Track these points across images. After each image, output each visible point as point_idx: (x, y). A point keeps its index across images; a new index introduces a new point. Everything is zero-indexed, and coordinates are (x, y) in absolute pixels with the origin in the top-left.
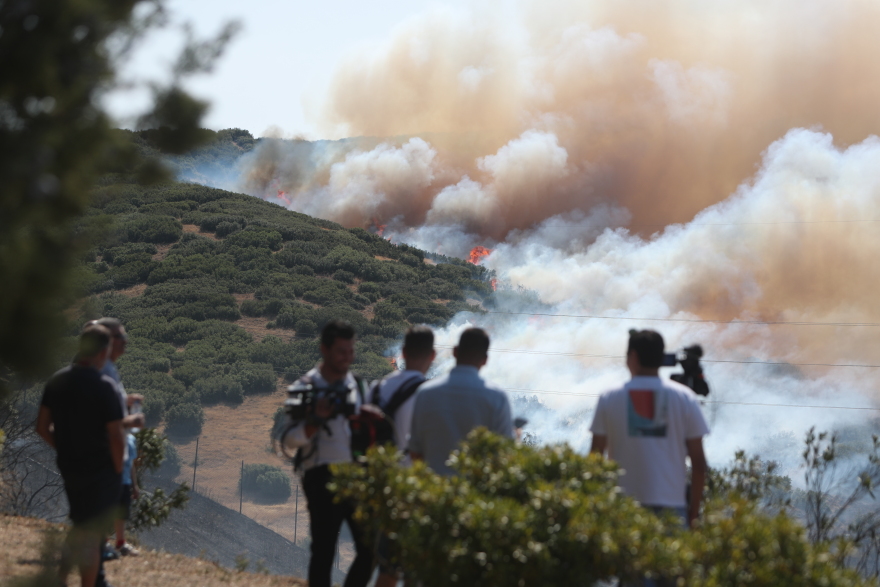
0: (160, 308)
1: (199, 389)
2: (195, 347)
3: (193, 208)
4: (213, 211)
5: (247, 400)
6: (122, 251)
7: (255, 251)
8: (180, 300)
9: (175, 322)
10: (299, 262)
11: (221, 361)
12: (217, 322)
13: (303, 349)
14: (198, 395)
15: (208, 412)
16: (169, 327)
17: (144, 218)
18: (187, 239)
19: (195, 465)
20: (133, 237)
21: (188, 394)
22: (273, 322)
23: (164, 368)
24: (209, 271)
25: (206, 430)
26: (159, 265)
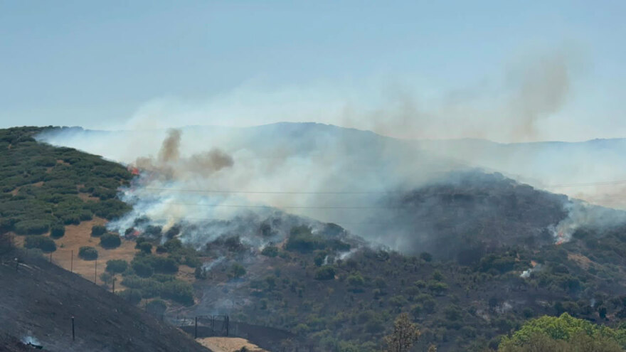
0: (48, 190)
1: (63, 219)
2: (61, 204)
3: (61, 154)
4: (69, 155)
5: (82, 223)
6: (34, 170)
7: (84, 169)
8: (57, 187)
9: (54, 195)
10: (101, 173)
11: (71, 209)
12: (70, 195)
13: (103, 204)
14: (63, 221)
15: (67, 227)
16: (51, 197)
17: (42, 158)
18: (59, 165)
19: (62, 247)
20: (38, 165)
21: (59, 221)
22: (91, 194)
23: (50, 212)
24: (67, 176)
25: (66, 234)
26: (48, 175)
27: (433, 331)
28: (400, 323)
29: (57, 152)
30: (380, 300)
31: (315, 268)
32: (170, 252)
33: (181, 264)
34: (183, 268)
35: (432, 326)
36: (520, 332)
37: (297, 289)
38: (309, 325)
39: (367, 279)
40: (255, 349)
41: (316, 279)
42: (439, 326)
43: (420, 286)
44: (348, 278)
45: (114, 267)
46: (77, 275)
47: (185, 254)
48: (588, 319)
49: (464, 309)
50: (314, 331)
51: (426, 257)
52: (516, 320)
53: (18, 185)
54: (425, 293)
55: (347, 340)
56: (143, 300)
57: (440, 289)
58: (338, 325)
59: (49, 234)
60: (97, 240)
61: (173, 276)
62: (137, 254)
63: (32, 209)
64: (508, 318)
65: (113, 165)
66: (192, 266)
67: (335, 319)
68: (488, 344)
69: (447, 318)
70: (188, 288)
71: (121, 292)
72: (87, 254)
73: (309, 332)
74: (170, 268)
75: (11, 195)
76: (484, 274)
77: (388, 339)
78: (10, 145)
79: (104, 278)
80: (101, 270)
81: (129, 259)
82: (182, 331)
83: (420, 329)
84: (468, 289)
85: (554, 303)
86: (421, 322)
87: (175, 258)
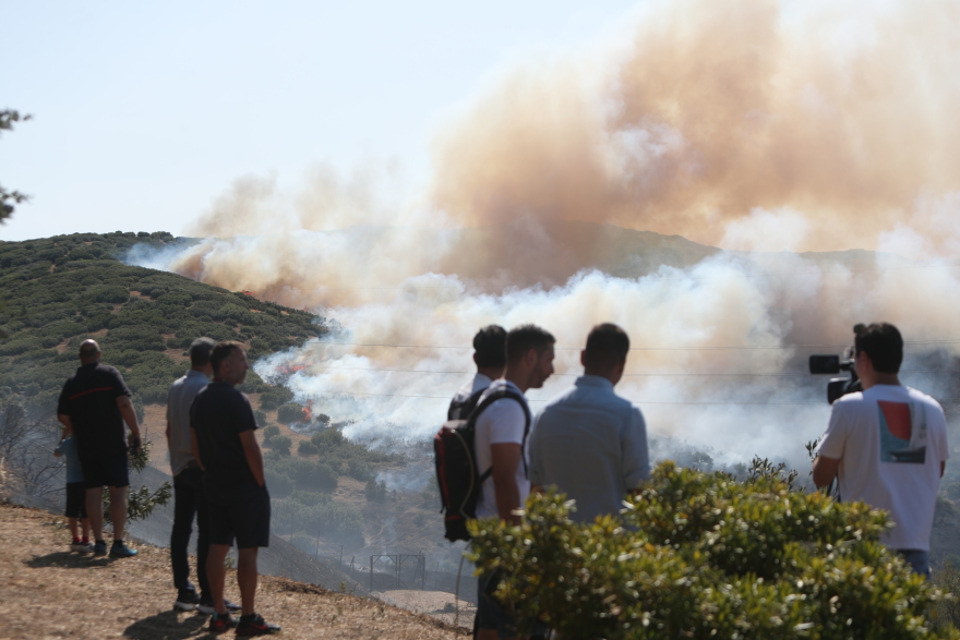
0: (116, 344)
1: (141, 394)
2: (138, 368)
3: (136, 281)
4: (149, 282)
6: (92, 309)
7: (176, 307)
8: (129, 338)
9: (126, 353)
10: (203, 314)
11: (155, 376)
12: (152, 352)
14: (140, 398)
15: (147, 409)
16: (122, 355)
17: (106, 288)
18: (133, 300)
20: (99, 300)
24: (146, 320)
26: (116, 317)
29: (131, 278)
32: (322, 454)
33: (341, 474)
47: (348, 457)
53: (67, 335)
61: (327, 496)
66: (359, 476)
70: (354, 518)
75: (56, 353)
78: (53, 266)
87: (331, 463)
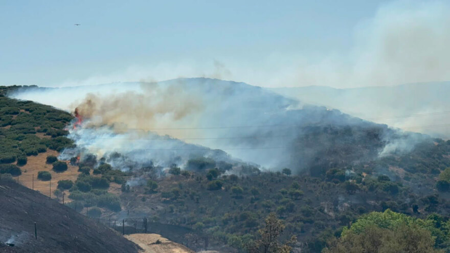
0: (15, 131)
1: (26, 152)
2: (24, 141)
3: (23, 105)
4: (28, 106)
5: (39, 154)
6: (4, 117)
7: (40, 116)
8: (20, 129)
9: (19, 135)
10: (52, 118)
11: (31, 144)
12: (30, 134)
13: (54, 140)
14: (26, 154)
15: (28, 158)
16: (17, 136)
17: (10, 108)
18: (21, 113)
19: (25, 172)
20: (7, 113)
21: (23, 153)
22: (45, 134)
23: (16, 147)
24: (27, 121)
25: (28, 162)
26: (14, 120)
27: (293, 225)
28: (269, 220)
29: (21, 104)
30: (255, 204)
31: (207, 182)
32: (103, 174)
33: (111, 182)
34: (112, 185)
35: (293, 221)
36: (356, 224)
37: (195, 197)
38: (204, 223)
39: (245, 189)
40: (166, 242)
41: (208, 190)
42: (298, 221)
43: (283, 193)
44: (231, 188)
45: (63, 185)
46: (37, 192)
47: (114, 174)
48: (404, 213)
49: (315, 208)
50: (208, 227)
51: (287, 171)
52: (353, 215)
54: (287, 197)
55: (232, 233)
56: (85, 208)
57: (298, 194)
58: (225, 222)
59: (15, 163)
60: (51, 166)
61: (105, 190)
62: (80, 176)
63: (3, 145)
64: (348, 214)
65: (60, 112)
66: (118, 182)
67: (223, 218)
68: (333, 233)
69: (303, 215)
70: (117, 199)
71: (69, 203)
72: (44, 177)
73: (204, 228)
74: (104, 184)
76: (329, 183)
77: (261, 232)
79: (56, 193)
80: (54, 188)
81: (74, 179)
82: (113, 230)
83: (284, 223)
84: (318, 194)
85: (380, 202)
86: (285, 218)
87: (107, 177)
